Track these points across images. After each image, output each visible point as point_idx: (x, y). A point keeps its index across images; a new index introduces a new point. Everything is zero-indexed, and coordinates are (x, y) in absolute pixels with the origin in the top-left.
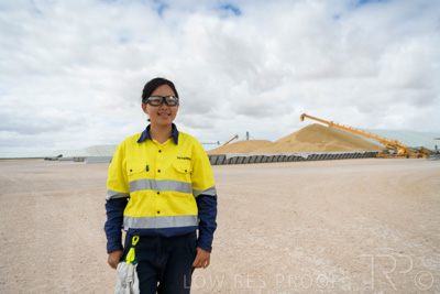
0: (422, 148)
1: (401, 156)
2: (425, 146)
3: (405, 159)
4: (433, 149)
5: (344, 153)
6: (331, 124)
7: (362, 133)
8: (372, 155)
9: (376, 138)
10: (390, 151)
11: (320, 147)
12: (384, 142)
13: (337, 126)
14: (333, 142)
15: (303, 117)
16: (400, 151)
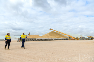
0: (78, 38)
1: (73, 39)
2: (78, 37)
3: (74, 40)
4: (80, 38)
5: (61, 39)
6: (57, 32)
7: (65, 34)
8: (67, 39)
9: (68, 35)
10: (71, 38)
11: (55, 37)
12: (70, 36)
13: (59, 32)
14: (58, 36)
15: (50, 29)
16: (73, 38)
